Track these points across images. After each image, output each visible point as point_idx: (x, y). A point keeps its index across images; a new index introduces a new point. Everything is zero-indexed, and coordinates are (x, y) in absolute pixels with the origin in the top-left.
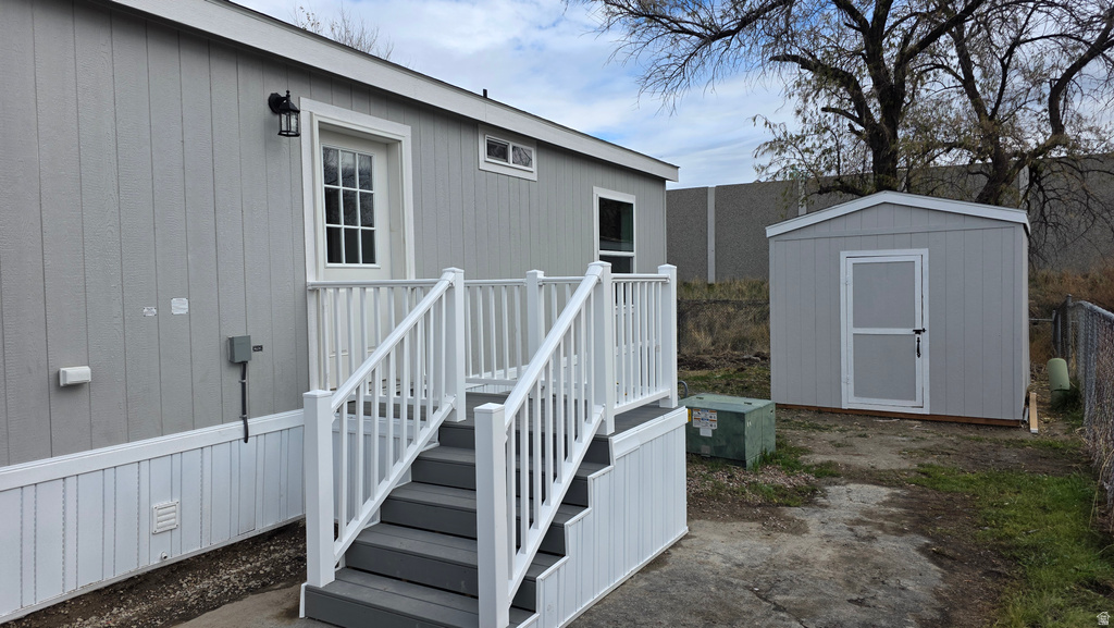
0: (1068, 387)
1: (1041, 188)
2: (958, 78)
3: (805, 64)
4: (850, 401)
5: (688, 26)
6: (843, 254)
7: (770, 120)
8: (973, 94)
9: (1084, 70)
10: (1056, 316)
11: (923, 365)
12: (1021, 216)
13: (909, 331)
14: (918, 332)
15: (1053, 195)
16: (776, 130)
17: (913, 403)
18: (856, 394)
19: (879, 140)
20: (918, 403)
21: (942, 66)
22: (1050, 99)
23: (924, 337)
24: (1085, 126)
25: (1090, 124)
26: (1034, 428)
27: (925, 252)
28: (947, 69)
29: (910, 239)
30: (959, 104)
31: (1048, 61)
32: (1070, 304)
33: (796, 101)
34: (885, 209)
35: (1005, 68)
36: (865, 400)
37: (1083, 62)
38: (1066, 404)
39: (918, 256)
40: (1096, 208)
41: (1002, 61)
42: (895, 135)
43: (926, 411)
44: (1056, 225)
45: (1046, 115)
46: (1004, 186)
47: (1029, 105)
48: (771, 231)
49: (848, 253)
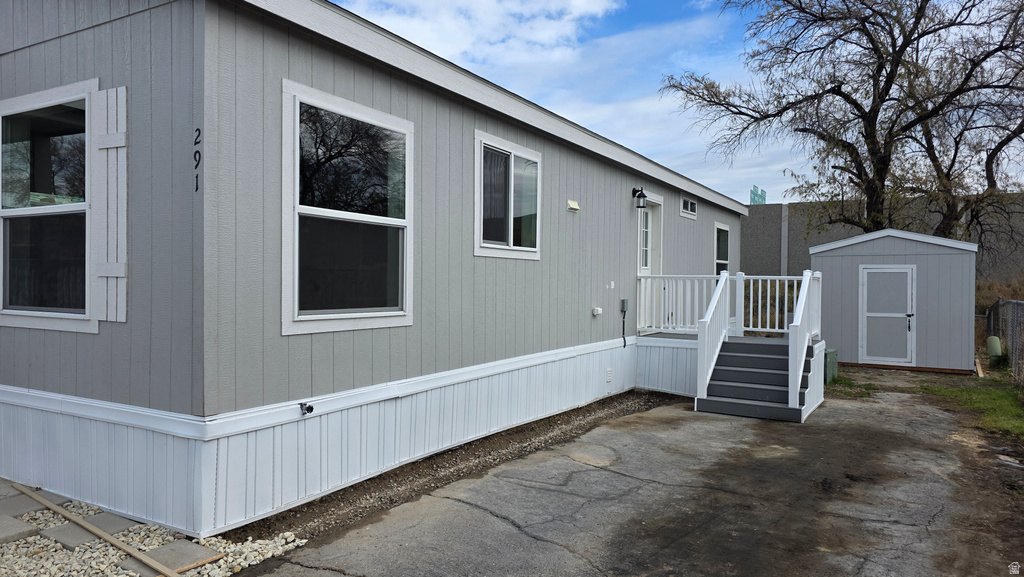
0: (1000, 354)
1: (979, 223)
2: (923, 146)
3: (821, 137)
4: (864, 358)
5: (743, 110)
6: (861, 267)
7: (795, 173)
8: (934, 159)
9: (1011, 144)
10: (990, 314)
11: (912, 336)
12: (974, 247)
13: (904, 315)
14: (909, 316)
15: (987, 227)
16: (800, 179)
17: (905, 360)
18: (868, 354)
19: (872, 189)
20: (909, 359)
21: (912, 137)
22: (987, 162)
23: (913, 319)
24: (1011, 182)
25: (1014, 180)
26: (981, 375)
27: (914, 267)
28: (915, 139)
29: (904, 259)
30: (924, 165)
31: (986, 137)
32: (1001, 302)
33: (816, 161)
34: (889, 239)
35: (957, 144)
36: (874, 358)
37: (1009, 139)
38: (1001, 362)
39: (910, 269)
40: (1017, 237)
41: (955, 139)
42: (883, 185)
43: (913, 365)
44: (989, 249)
45: (984, 174)
46: (954, 222)
47: (972, 167)
48: (812, 250)
49: (864, 266)
